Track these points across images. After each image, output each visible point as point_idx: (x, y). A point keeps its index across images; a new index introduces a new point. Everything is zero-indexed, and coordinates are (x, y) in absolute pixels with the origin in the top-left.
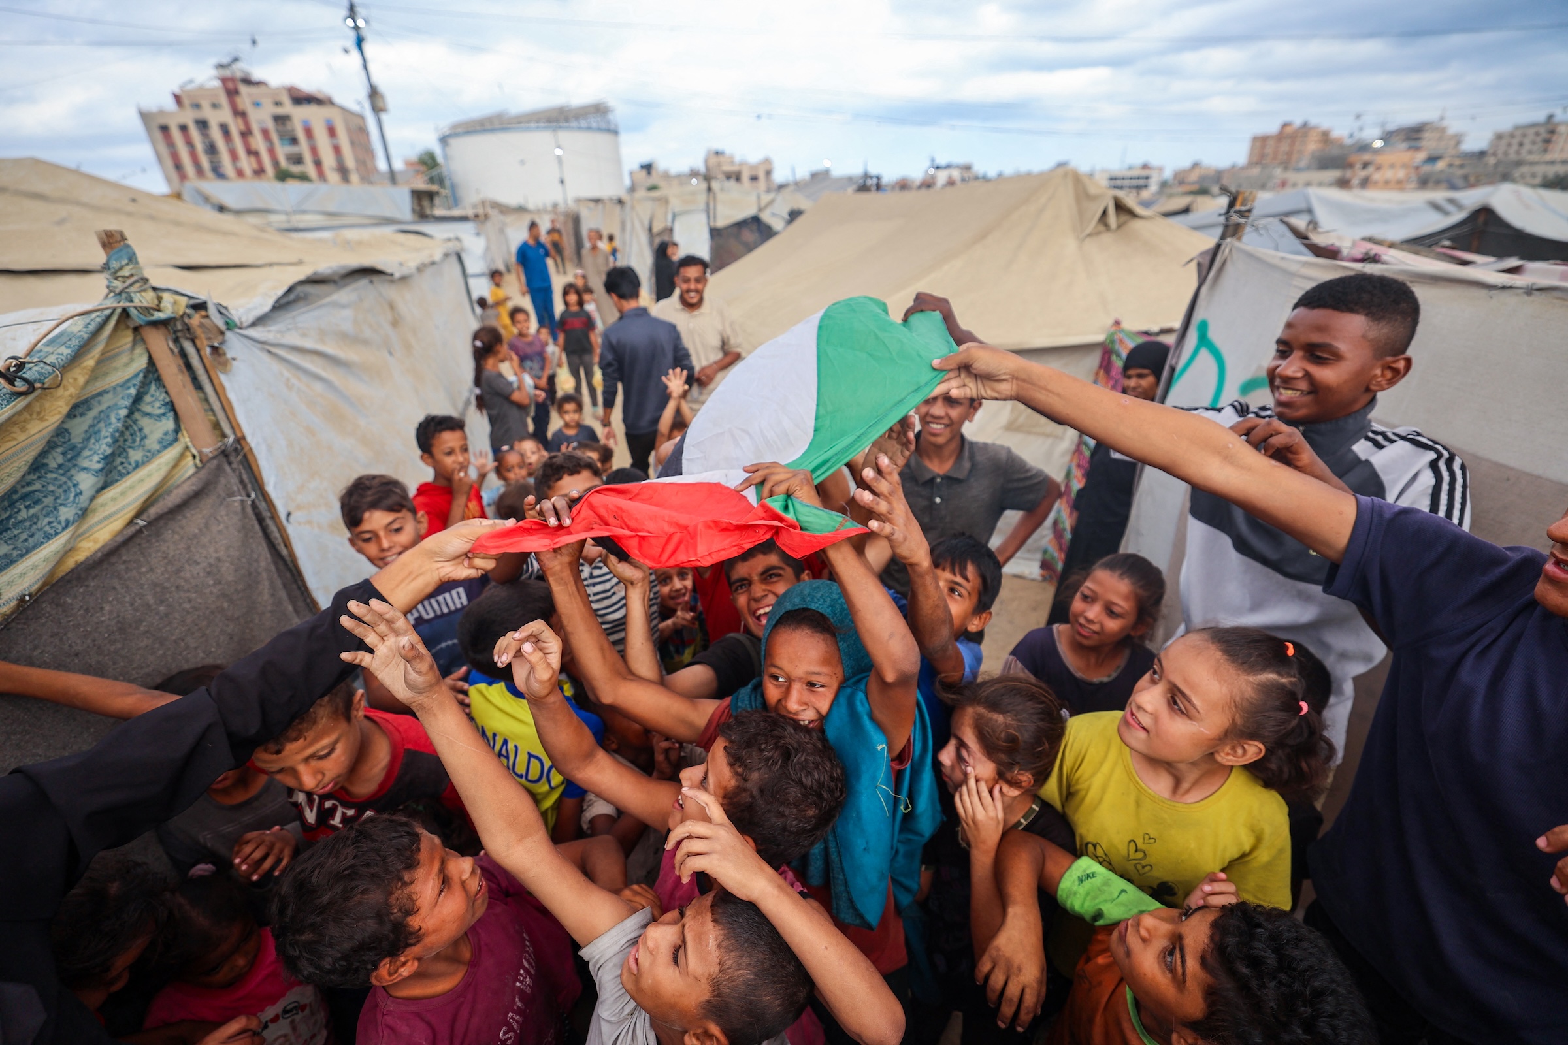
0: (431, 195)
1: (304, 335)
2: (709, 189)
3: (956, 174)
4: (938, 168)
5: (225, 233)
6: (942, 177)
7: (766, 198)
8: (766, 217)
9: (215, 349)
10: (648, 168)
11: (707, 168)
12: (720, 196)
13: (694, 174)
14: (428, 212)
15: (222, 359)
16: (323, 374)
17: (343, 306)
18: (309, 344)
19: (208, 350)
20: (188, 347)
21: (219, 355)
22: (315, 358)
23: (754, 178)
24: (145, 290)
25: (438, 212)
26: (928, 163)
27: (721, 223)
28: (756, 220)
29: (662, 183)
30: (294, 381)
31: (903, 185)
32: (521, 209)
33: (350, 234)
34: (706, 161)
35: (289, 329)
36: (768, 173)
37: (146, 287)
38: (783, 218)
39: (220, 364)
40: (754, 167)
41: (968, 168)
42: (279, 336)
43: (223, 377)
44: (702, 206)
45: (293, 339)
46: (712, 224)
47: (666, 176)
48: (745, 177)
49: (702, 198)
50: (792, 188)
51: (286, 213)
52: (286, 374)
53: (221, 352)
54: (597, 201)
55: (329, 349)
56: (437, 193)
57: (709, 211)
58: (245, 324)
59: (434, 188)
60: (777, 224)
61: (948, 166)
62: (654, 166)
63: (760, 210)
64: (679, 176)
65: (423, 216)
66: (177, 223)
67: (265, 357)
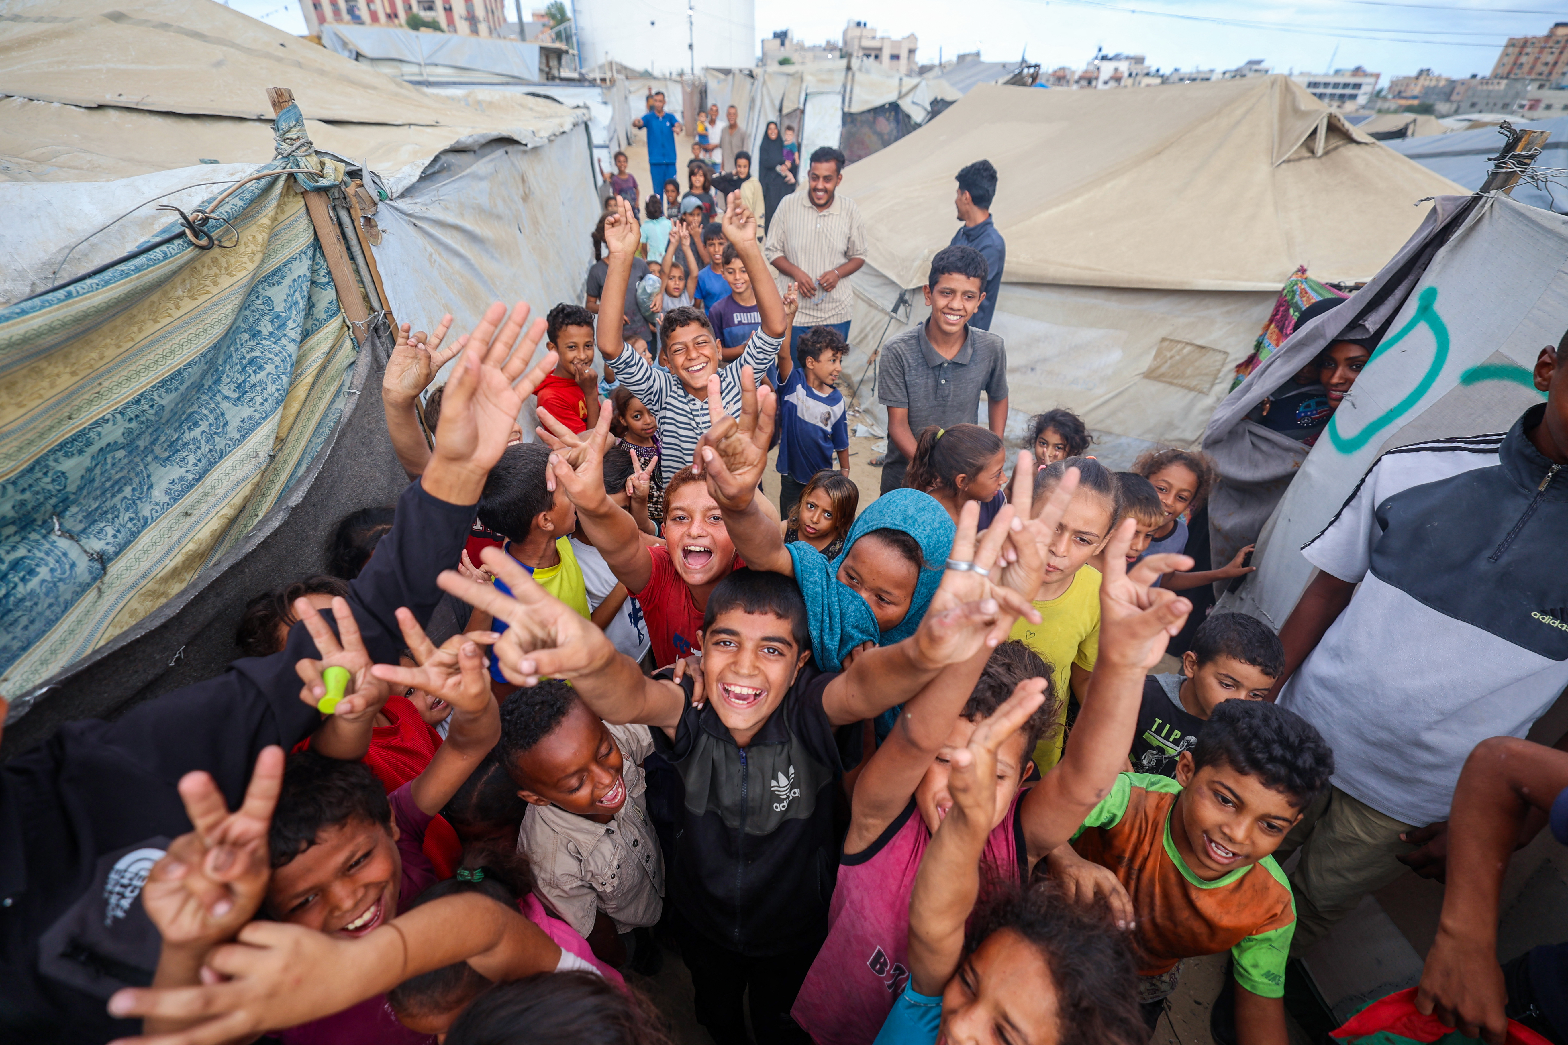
0: (559, 54)
1: (446, 208)
2: (849, 68)
3: (1124, 67)
4: (1104, 58)
5: (366, 87)
6: (1107, 69)
7: (909, 83)
8: (906, 105)
9: (368, 220)
10: (781, 36)
11: (845, 43)
12: (859, 77)
13: (830, 47)
14: (555, 72)
15: (373, 232)
16: (462, 251)
17: (481, 179)
18: (451, 219)
19: (362, 220)
20: (343, 214)
21: (372, 227)
22: (455, 233)
23: (895, 57)
24: (309, 155)
25: (565, 73)
26: (1095, 52)
27: (856, 108)
28: (894, 107)
29: (795, 57)
30: (436, 256)
31: (1060, 78)
32: (647, 75)
33: (483, 94)
34: (845, 33)
35: (433, 202)
36: (912, 51)
37: (310, 151)
38: (925, 109)
39: (371, 235)
40: (897, 44)
41: (1140, 60)
42: (424, 209)
43: (373, 249)
44: (839, 87)
45: (436, 213)
46: (846, 110)
47: (801, 47)
48: (886, 55)
49: (839, 78)
50: (937, 72)
51: (420, 65)
52: (429, 249)
53: (373, 223)
54: (727, 72)
55: (468, 225)
56: (567, 52)
57: (845, 95)
58: (395, 196)
59: (562, 46)
60: (918, 115)
61: (1117, 58)
62: (790, 35)
63: (901, 96)
64: (813, 48)
65: (550, 78)
66: (322, 73)
67: (411, 230)
